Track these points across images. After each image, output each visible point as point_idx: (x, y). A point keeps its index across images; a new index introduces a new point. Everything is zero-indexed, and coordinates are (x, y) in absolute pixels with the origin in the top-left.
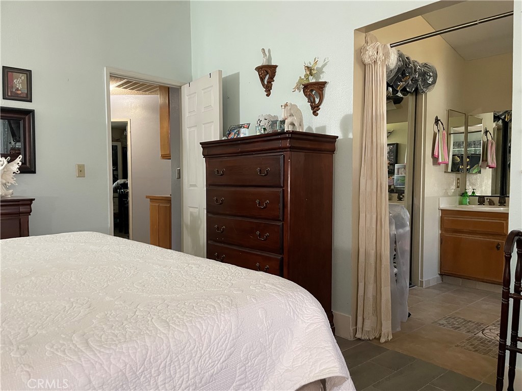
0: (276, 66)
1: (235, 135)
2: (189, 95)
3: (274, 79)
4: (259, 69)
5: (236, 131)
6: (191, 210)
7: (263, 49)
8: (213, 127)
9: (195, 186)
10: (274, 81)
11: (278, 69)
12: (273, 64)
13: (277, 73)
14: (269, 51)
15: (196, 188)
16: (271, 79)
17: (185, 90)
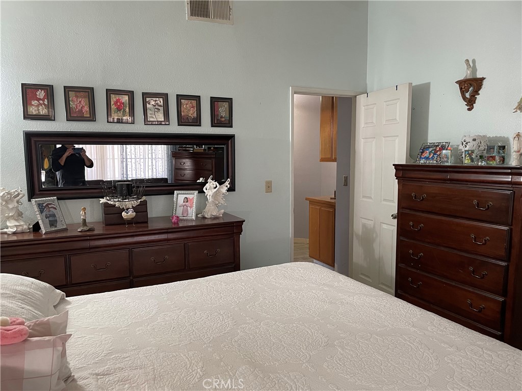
0: (483, 79)
1: (430, 154)
2: (367, 106)
3: (480, 92)
4: (460, 83)
5: (431, 149)
6: (364, 221)
7: (467, 61)
8: (397, 141)
9: (370, 198)
10: (479, 94)
11: (485, 82)
12: (478, 77)
13: (483, 87)
14: (474, 61)
15: (370, 200)
16: (476, 92)
17: (361, 100)
